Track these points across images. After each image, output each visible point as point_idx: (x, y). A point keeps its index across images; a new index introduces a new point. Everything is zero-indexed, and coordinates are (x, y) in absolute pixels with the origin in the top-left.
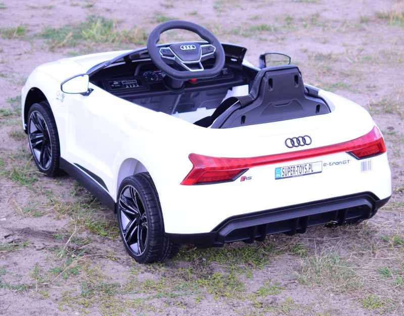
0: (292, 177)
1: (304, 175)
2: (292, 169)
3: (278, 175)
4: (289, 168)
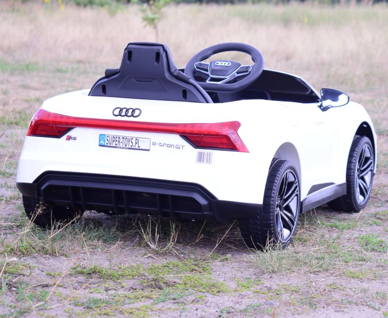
0: (116, 147)
1: (129, 149)
2: (117, 139)
3: (102, 142)
4: (114, 137)
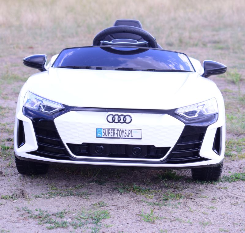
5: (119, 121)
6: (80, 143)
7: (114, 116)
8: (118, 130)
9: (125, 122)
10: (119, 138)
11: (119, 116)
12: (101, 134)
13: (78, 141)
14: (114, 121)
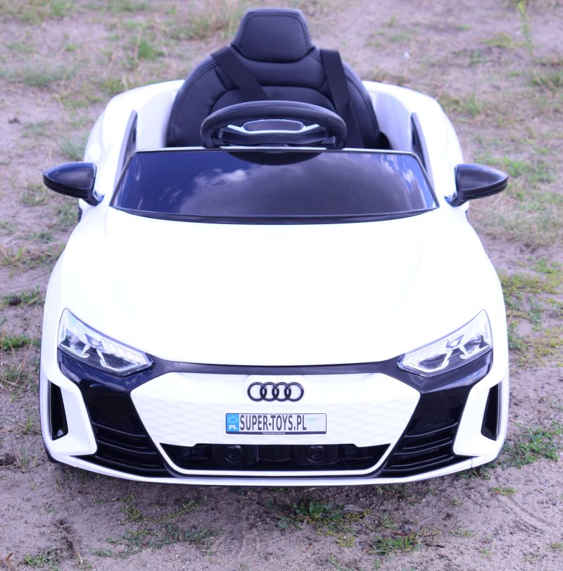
5: (275, 397)
6: (190, 443)
7: (263, 387)
8: (273, 417)
9: (288, 397)
10: (276, 433)
11: (275, 387)
12: (237, 426)
13: (187, 440)
14: (263, 397)
